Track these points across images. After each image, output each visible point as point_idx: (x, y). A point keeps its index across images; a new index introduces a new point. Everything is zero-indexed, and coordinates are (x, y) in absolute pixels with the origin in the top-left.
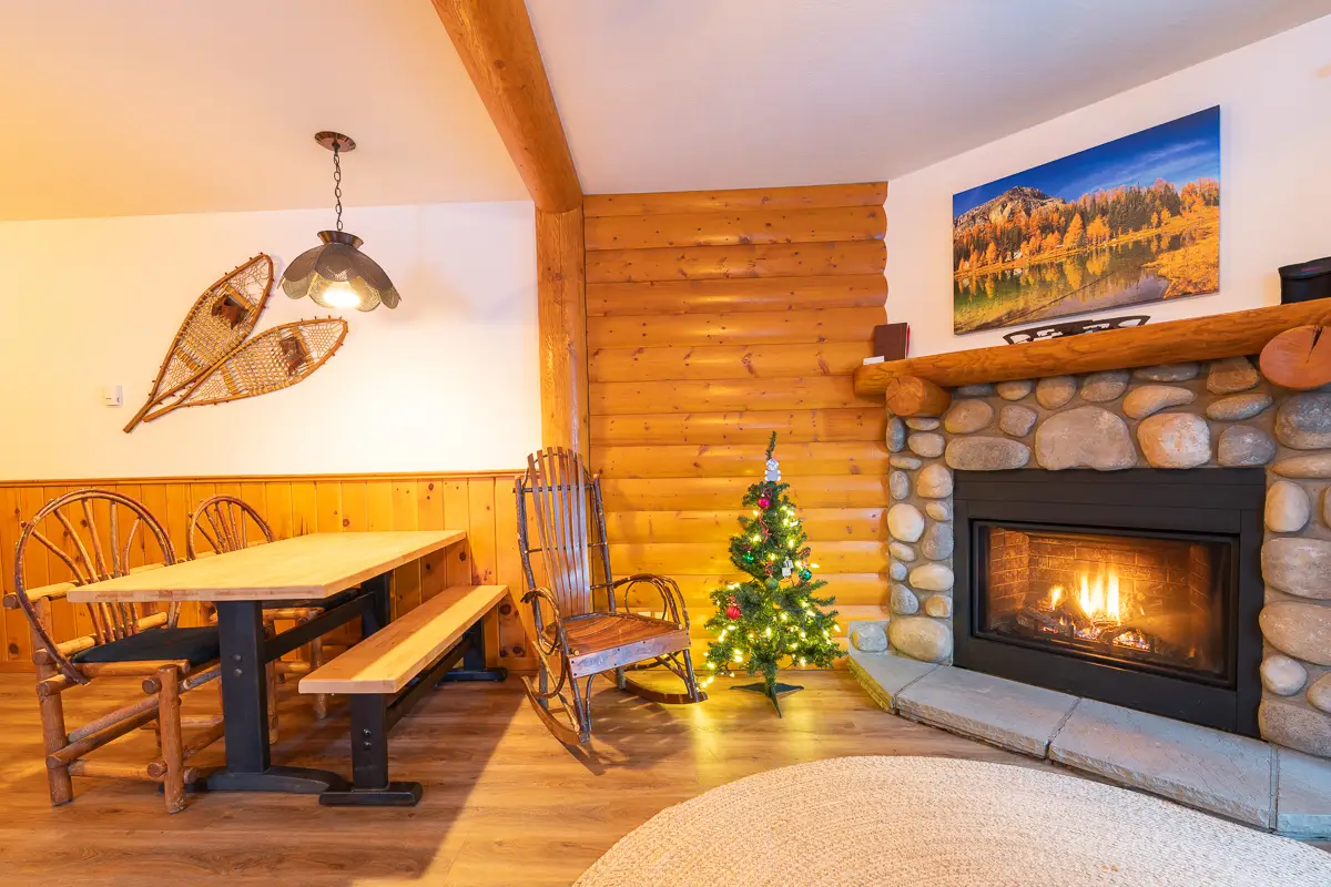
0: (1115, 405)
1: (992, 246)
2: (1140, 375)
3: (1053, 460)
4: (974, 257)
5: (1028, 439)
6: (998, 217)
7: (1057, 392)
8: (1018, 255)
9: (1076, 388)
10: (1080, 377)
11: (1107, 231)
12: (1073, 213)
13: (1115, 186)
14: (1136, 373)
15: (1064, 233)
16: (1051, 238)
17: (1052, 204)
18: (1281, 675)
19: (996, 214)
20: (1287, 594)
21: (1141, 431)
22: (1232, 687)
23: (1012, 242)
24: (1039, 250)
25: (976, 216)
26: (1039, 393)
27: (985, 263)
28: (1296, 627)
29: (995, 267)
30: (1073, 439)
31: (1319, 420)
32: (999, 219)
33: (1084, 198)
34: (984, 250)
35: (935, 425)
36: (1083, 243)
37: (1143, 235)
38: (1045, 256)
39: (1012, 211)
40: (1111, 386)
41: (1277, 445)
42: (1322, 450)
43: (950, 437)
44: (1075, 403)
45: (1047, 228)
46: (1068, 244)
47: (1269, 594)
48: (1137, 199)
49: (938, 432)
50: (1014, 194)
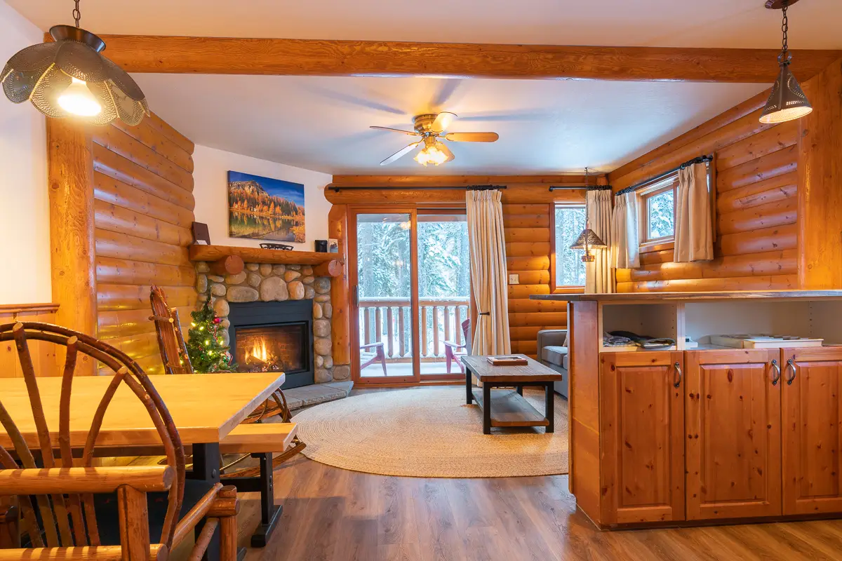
0: (283, 277)
1: (246, 202)
2: (288, 267)
3: (267, 297)
4: (239, 203)
5: (259, 289)
6: (248, 190)
7: (267, 270)
8: (255, 210)
9: (273, 269)
10: (274, 264)
11: (281, 212)
12: (271, 201)
13: (282, 197)
14: (288, 265)
15: (269, 207)
16: (265, 208)
17: (265, 194)
18: (320, 361)
19: (246, 188)
20: (320, 337)
21: (290, 287)
22: (308, 370)
23: (253, 203)
24: (262, 211)
25: (239, 186)
26: (262, 269)
27: (243, 209)
28: (323, 346)
29: (247, 212)
30: (273, 289)
31: (325, 286)
32: (248, 191)
33: (274, 197)
34: (243, 202)
35: (222, 280)
36: (274, 214)
37: (290, 218)
38: (264, 214)
39: (253, 191)
40: (282, 270)
41: (317, 292)
42: (325, 294)
43: (228, 286)
44: (272, 275)
45: (264, 203)
46: (270, 212)
47: (315, 339)
48: (287, 204)
49: (223, 283)
50: (253, 184)
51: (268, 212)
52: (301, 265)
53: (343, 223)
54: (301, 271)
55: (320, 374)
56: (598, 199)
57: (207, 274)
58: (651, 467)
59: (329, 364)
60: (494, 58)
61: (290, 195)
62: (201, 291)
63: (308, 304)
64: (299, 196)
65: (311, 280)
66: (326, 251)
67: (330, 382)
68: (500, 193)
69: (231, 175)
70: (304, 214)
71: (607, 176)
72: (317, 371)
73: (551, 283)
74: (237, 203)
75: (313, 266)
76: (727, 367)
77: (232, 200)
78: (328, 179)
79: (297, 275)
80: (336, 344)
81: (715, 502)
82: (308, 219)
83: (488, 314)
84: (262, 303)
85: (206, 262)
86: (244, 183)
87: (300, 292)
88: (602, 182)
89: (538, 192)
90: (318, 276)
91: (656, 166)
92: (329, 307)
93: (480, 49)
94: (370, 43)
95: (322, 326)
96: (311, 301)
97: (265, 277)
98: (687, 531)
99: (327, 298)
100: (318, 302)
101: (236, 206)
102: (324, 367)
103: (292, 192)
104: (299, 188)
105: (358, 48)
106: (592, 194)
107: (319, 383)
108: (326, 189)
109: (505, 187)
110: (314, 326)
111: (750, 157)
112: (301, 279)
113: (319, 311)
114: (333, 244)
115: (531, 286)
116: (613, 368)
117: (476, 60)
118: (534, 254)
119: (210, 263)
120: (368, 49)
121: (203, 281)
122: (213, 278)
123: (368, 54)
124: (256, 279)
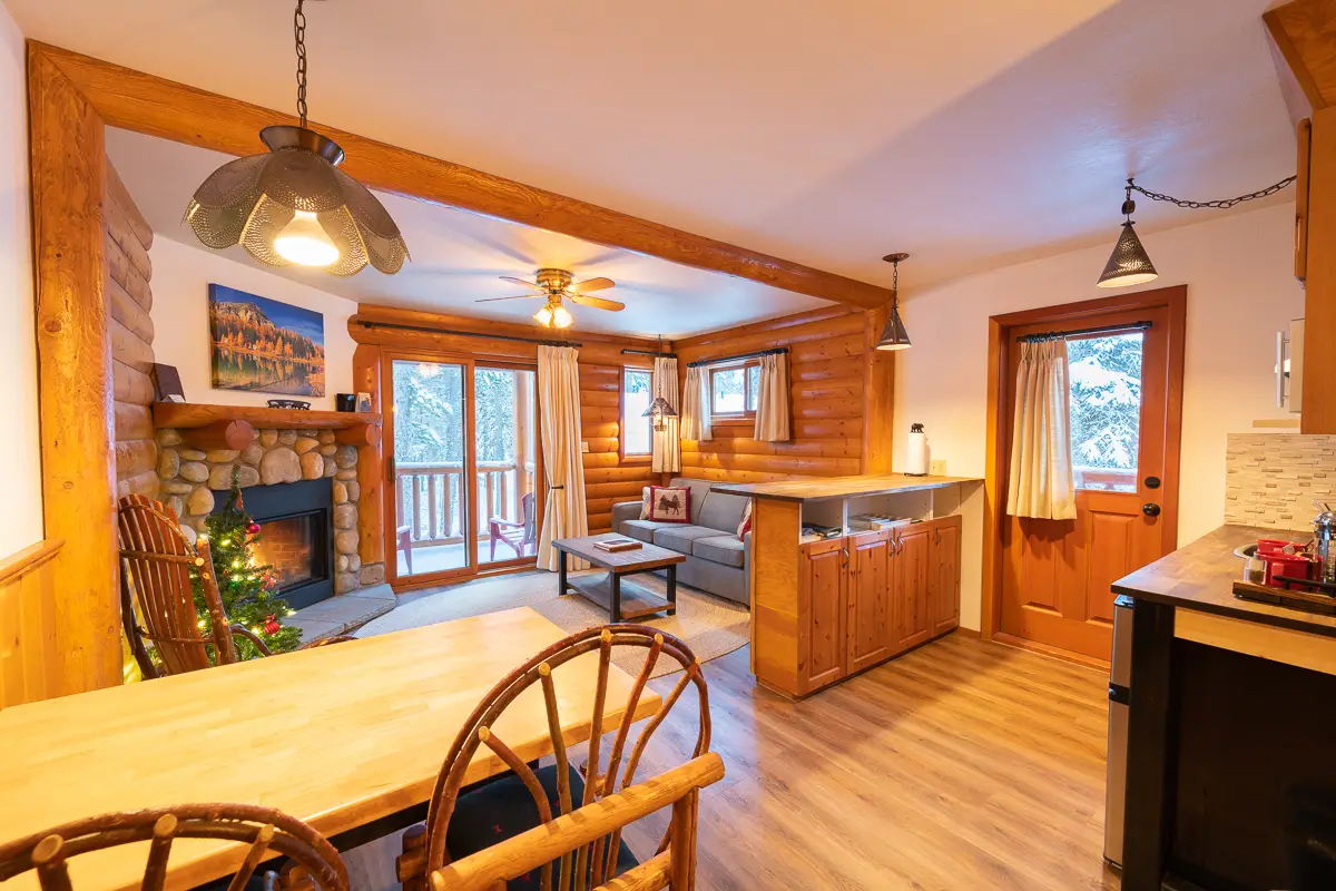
0: (294, 448)
1: (240, 334)
2: (302, 432)
3: (272, 479)
4: (230, 336)
5: (260, 467)
6: (244, 316)
7: (272, 438)
8: (255, 347)
9: (279, 436)
10: (282, 429)
11: (291, 352)
12: (278, 335)
13: (293, 330)
14: (301, 431)
15: (275, 344)
16: (270, 345)
17: (270, 325)
18: (344, 562)
19: (242, 314)
20: (343, 529)
21: (305, 461)
22: (326, 577)
23: (251, 337)
24: (264, 349)
25: (229, 308)
26: (264, 437)
27: (237, 345)
28: (347, 541)
29: (242, 350)
30: (281, 467)
31: (351, 457)
32: (244, 319)
33: (283, 330)
34: (236, 334)
35: (203, 456)
36: (283, 354)
37: (304, 361)
38: (268, 355)
39: (251, 319)
40: (293, 437)
41: (339, 466)
42: (351, 468)
43: (211, 466)
44: (279, 445)
45: (268, 338)
46: (277, 352)
47: (336, 531)
48: (301, 341)
49: (203, 462)
50: (252, 308)
51: (273, 352)
52: (319, 430)
53: (375, 370)
54: (318, 438)
55: (345, 580)
56: (666, 366)
57: (178, 448)
58: (828, 637)
59: (356, 565)
60: (685, 247)
61: (306, 327)
62: (169, 476)
63: (327, 484)
64: (316, 329)
65: (333, 450)
66: (353, 410)
67: (354, 590)
68: (576, 352)
69: (214, 291)
70: (323, 356)
71: (672, 343)
72: (338, 577)
73: (620, 452)
74: (226, 336)
75: (336, 430)
76: (869, 547)
77: (215, 331)
78: (352, 309)
79: (314, 443)
80: (365, 535)
81: (864, 654)
82: (328, 364)
83: (562, 487)
84: (263, 486)
85: (176, 429)
86: (238, 304)
87: (318, 469)
88: (667, 349)
89: (609, 354)
90: (340, 444)
91: (729, 346)
92: (356, 487)
93: (677, 235)
94: (574, 202)
95: (347, 514)
96: (331, 479)
97: (268, 450)
98: (845, 684)
99: (353, 474)
100: (341, 480)
101: (226, 341)
102: (349, 570)
103: (308, 324)
104: (316, 319)
105: (559, 204)
106: (660, 362)
107: (341, 594)
108: (350, 322)
109: (581, 346)
110: (335, 515)
111: (822, 357)
112: (318, 450)
113: (342, 492)
114: (364, 399)
115: (601, 455)
116: (809, 557)
117: (670, 245)
118: (604, 420)
119: (183, 431)
120: (570, 208)
121: (172, 459)
122: (189, 454)
123: (568, 212)
124: (255, 452)
